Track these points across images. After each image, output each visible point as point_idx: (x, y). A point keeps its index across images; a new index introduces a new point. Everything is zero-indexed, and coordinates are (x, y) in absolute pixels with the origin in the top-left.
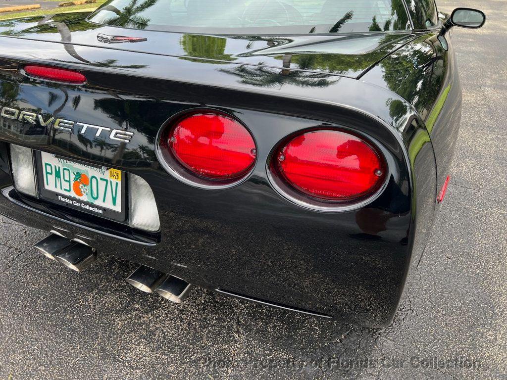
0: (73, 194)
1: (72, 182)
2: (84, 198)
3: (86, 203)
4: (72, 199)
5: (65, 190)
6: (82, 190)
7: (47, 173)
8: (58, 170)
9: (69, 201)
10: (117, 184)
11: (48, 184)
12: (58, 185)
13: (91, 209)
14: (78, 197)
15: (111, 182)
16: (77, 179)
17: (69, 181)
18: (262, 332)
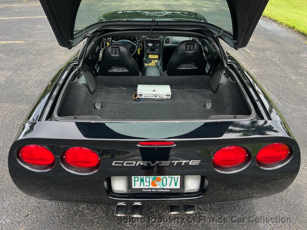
0: (151, 187)
1: (151, 182)
2: (158, 187)
3: (160, 189)
4: (151, 189)
5: (146, 186)
6: (157, 184)
7: (135, 181)
8: (142, 179)
9: (149, 190)
10: (178, 177)
11: (135, 185)
12: (142, 184)
13: (163, 191)
14: (154, 187)
15: (174, 177)
16: (154, 180)
17: (149, 182)
18: (211, 209)
